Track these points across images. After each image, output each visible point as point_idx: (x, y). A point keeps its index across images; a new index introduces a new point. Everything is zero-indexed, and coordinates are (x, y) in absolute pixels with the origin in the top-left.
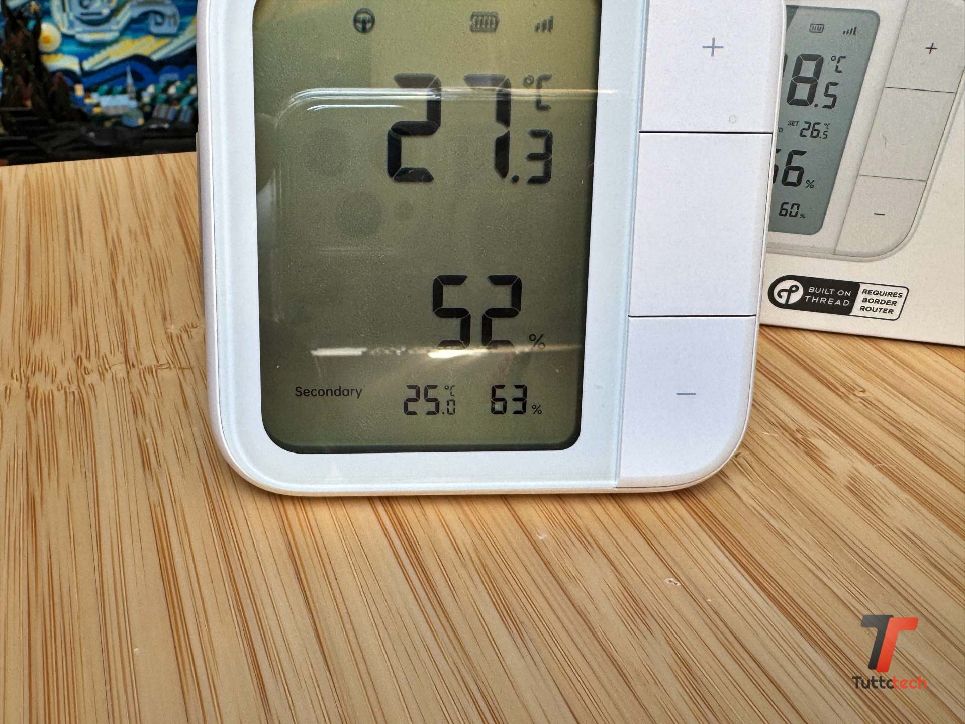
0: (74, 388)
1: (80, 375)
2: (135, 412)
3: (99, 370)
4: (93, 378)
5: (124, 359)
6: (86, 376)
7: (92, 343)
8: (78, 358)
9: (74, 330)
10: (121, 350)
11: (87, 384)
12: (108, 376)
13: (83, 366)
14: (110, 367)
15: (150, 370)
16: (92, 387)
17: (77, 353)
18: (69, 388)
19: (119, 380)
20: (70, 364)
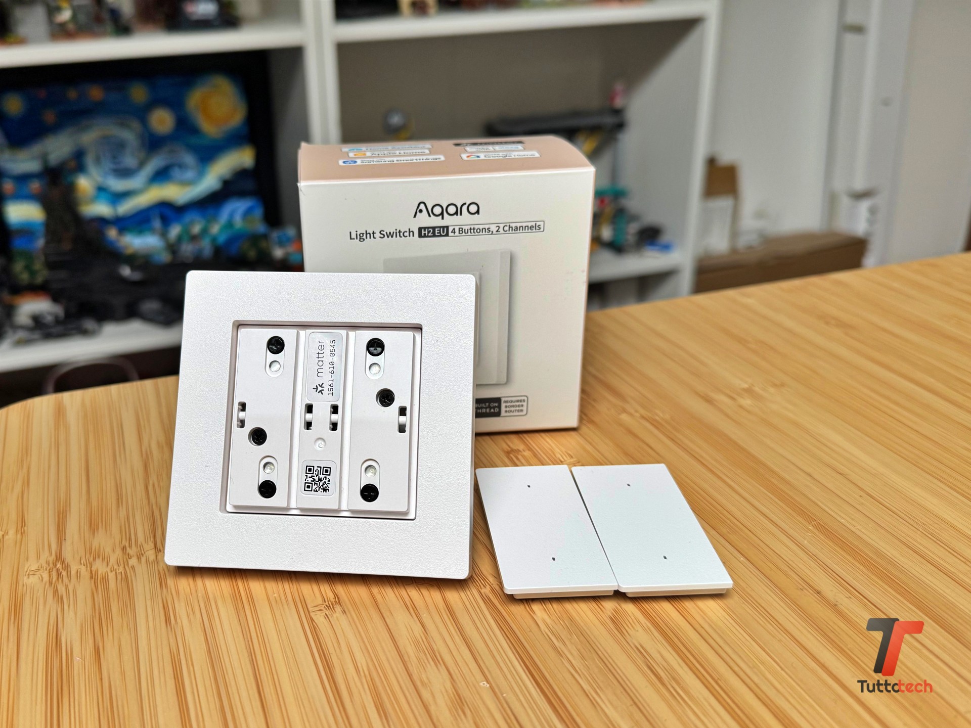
0: (121, 569)
1: (125, 560)
2: (161, 586)
3: (137, 555)
4: (133, 561)
5: (153, 547)
6: (128, 560)
7: (133, 535)
8: (124, 548)
9: (121, 527)
10: (152, 539)
11: (130, 566)
12: (143, 559)
13: (127, 553)
14: (145, 553)
16: (133, 567)
17: (123, 543)
18: (119, 570)
19: (150, 561)
20: (119, 552)
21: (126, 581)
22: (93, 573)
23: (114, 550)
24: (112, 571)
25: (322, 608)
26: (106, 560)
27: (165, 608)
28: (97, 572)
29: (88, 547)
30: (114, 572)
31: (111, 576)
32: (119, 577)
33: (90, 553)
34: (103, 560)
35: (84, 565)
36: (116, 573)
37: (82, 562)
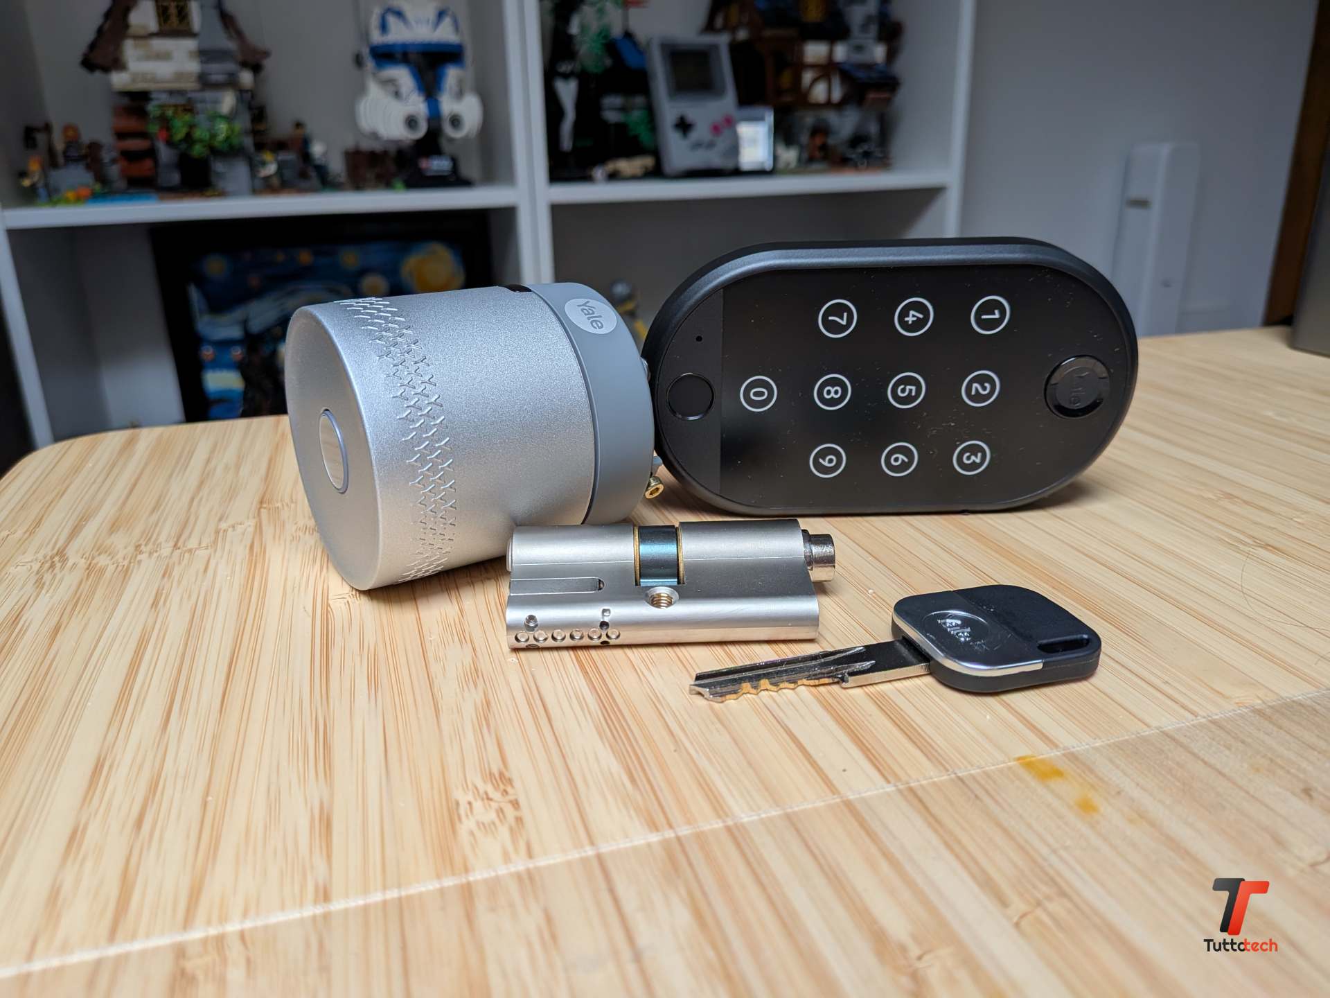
0: (126, 563)
2: (164, 576)
3: (150, 552)
4: (144, 556)
5: (173, 545)
7: (155, 536)
10: (175, 539)
11: (137, 560)
12: (155, 555)
14: (160, 550)
15: (190, 551)
16: (140, 562)
18: (122, 562)
19: (162, 556)
20: (131, 549)
21: (126, 573)
22: (92, 565)
23: (125, 548)
24: (113, 564)
25: (347, 596)
26: (112, 555)
27: (158, 595)
28: (98, 563)
29: (99, 543)
30: (115, 565)
31: (111, 568)
32: (120, 568)
33: (98, 550)
34: (109, 555)
35: (85, 558)
36: (117, 566)
37: (84, 556)
